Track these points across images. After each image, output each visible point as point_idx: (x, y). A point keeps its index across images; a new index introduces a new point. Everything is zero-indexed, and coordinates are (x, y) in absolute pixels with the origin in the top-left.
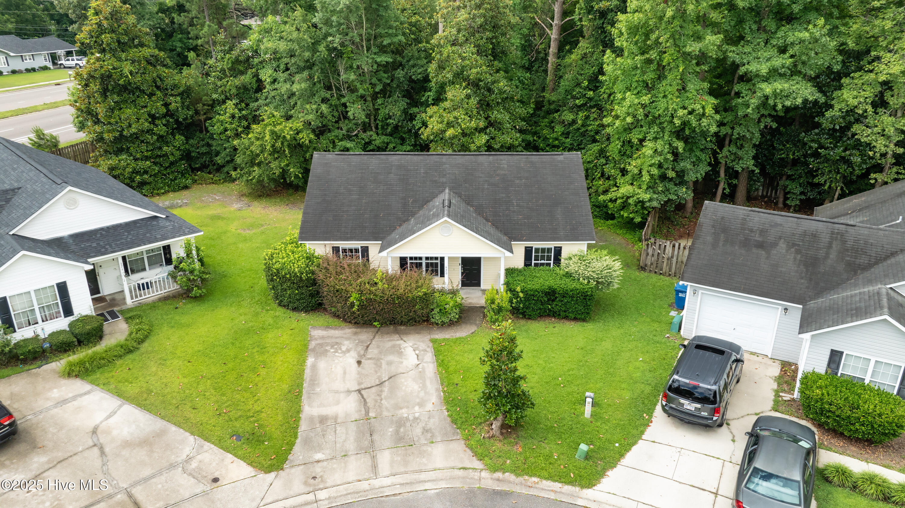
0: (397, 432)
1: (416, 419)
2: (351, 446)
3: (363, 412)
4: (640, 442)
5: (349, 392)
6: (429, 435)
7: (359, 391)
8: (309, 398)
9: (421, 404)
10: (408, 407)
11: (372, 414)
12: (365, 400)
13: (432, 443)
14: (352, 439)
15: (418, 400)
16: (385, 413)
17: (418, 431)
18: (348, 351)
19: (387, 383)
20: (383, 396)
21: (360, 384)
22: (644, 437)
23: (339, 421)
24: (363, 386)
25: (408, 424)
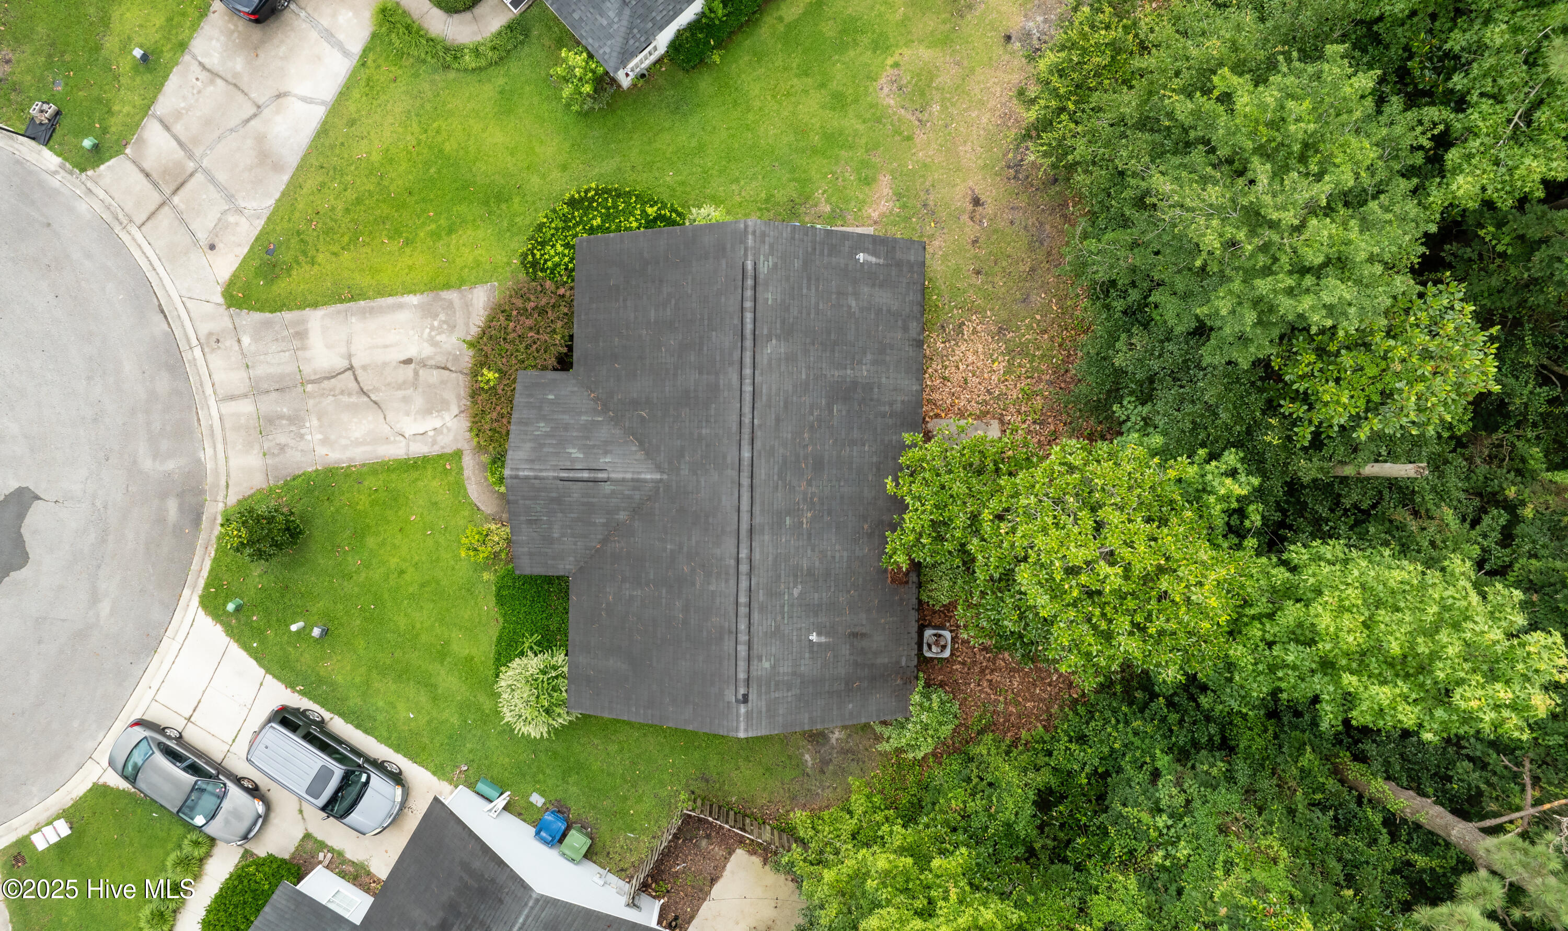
0: (281, 417)
1: (302, 436)
2: (260, 371)
3: (313, 378)
4: (262, 671)
5: (350, 356)
6: (276, 452)
7: (351, 368)
8: (339, 312)
9: (325, 441)
10: (321, 427)
11: (309, 388)
12: (333, 377)
13: (265, 455)
14: (272, 370)
15: (333, 437)
16: (311, 402)
17: (282, 439)
18: (435, 344)
19: (366, 399)
20: (340, 397)
21: (364, 368)
22: (269, 677)
23: (299, 353)
24: (359, 372)
25: (293, 428)
